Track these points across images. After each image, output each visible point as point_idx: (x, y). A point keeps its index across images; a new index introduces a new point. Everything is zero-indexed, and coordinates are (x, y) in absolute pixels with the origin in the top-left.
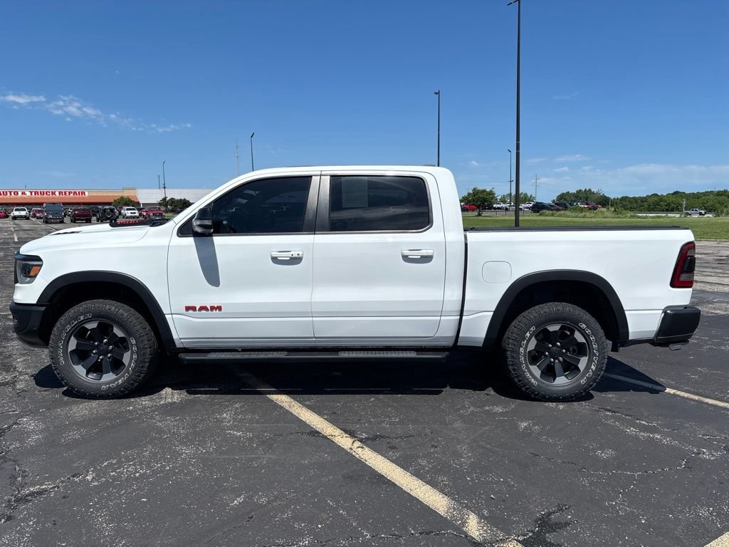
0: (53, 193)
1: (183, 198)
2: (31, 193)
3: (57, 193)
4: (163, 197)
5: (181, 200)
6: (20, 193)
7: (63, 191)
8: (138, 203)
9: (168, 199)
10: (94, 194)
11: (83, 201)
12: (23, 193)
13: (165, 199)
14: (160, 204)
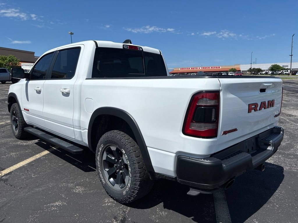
0: (209, 68)
1: (258, 68)
2: (202, 68)
3: (210, 68)
4: (250, 67)
5: (257, 69)
6: (198, 68)
7: (212, 67)
8: (240, 71)
9: (252, 69)
10: (223, 68)
11: (219, 70)
12: (199, 68)
13: (250, 69)
14: (248, 71)
